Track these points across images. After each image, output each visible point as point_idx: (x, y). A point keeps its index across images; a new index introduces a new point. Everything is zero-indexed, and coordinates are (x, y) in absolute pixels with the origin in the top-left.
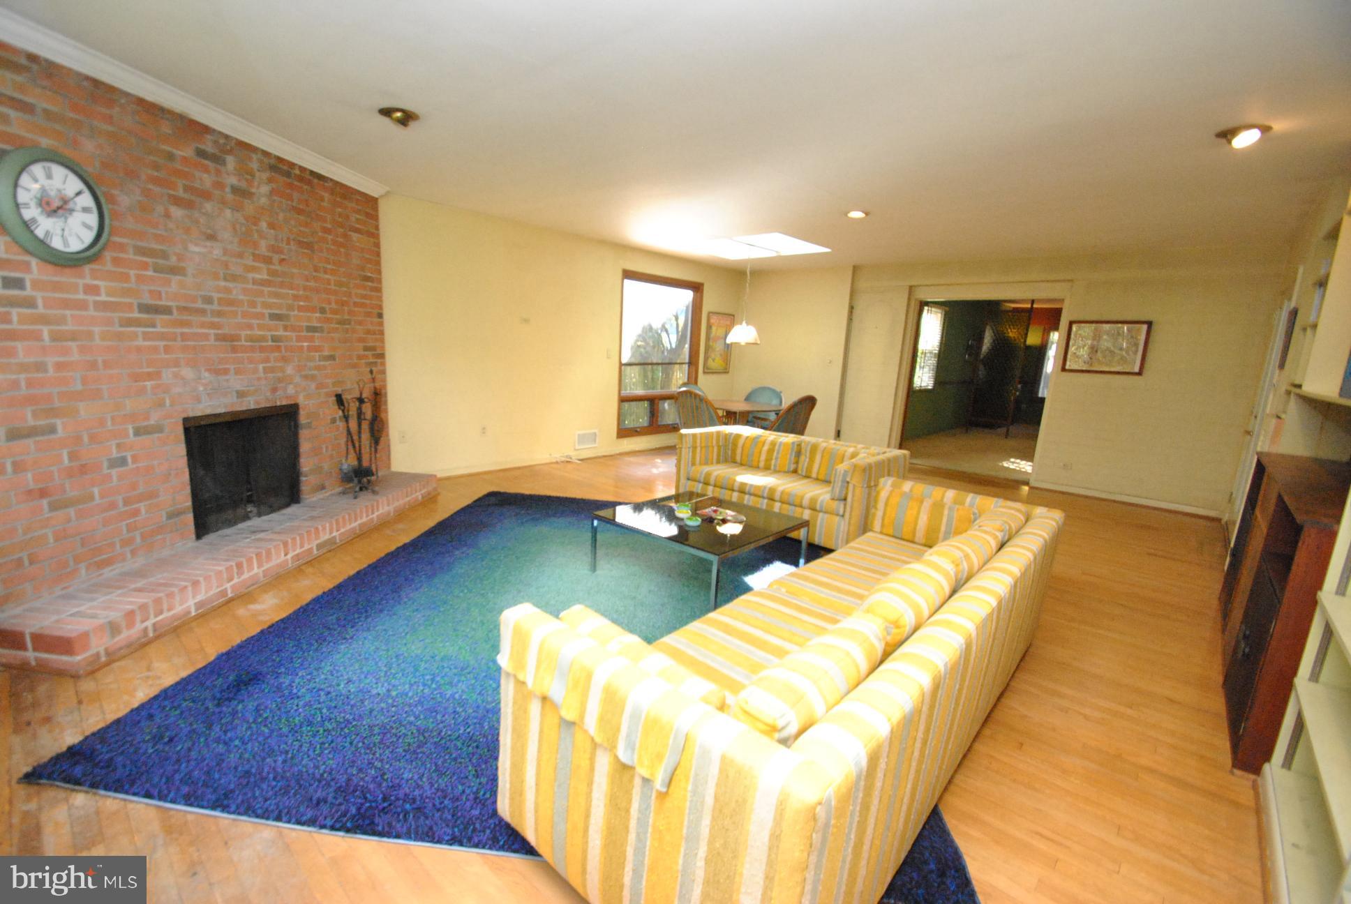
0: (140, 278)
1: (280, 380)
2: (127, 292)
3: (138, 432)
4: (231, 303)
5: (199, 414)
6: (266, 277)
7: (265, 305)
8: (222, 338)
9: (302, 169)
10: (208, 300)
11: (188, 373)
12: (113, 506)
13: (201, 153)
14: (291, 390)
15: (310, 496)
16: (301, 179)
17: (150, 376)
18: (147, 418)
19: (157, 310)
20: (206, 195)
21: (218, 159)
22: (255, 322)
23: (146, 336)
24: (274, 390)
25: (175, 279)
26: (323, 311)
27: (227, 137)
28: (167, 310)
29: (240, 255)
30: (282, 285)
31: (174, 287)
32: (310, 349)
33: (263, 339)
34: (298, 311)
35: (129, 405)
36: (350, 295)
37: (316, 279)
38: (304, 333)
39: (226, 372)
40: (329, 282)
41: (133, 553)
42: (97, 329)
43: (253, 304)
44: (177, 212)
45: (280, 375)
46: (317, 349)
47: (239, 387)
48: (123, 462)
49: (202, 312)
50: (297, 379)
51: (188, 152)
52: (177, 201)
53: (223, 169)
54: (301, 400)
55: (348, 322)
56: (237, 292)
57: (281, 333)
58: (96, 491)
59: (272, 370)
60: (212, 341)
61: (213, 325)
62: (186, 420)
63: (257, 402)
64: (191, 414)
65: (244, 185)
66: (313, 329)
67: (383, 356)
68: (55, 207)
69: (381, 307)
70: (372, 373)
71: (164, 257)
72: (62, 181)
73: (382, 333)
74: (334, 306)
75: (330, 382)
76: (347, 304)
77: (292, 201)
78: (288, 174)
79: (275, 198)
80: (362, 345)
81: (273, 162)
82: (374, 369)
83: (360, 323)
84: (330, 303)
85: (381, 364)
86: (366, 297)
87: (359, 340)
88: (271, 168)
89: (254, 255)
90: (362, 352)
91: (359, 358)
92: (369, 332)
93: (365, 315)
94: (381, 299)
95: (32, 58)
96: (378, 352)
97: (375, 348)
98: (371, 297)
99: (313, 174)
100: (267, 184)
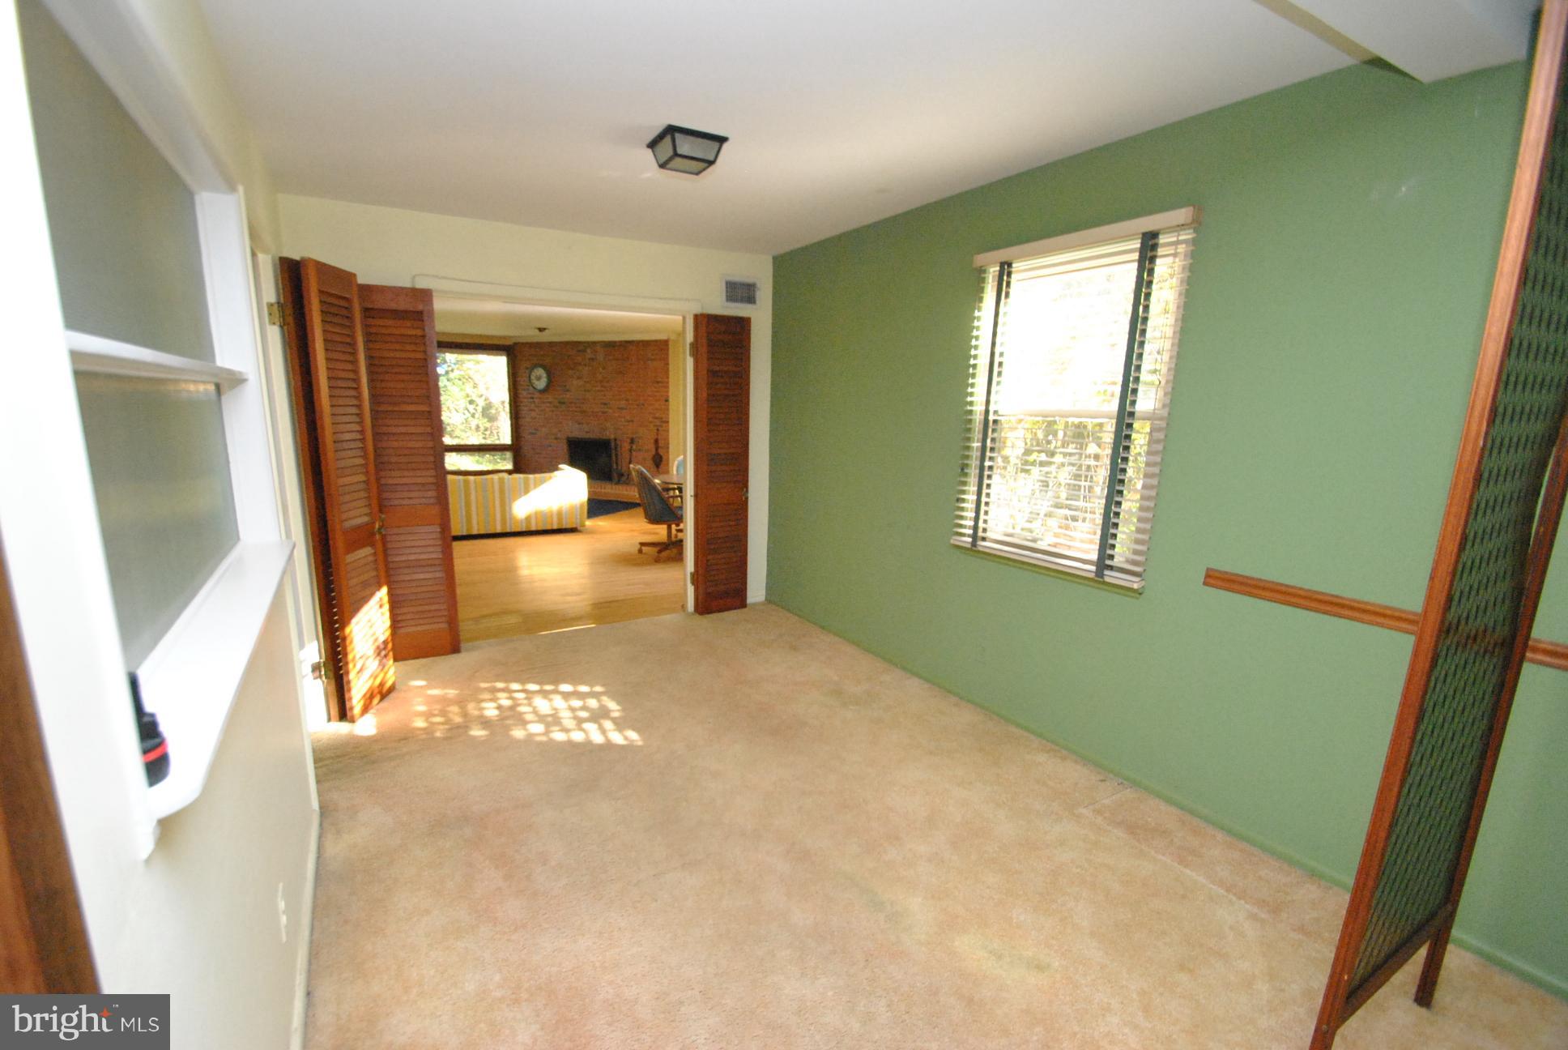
0: (559, 394)
1: (603, 429)
2: (555, 398)
3: (554, 439)
4: (586, 399)
5: (572, 436)
6: (600, 389)
7: (598, 399)
8: (583, 412)
10: (578, 399)
11: (570, 423)
12: (547, 458)
13: (579, 351)
14: (608, 433)
16: (621, 346)
17: (559, 423)
18: (556, 434)
19: (563, 403)
20: (579, 364)
21: (585, 351)
22: (594, 406)
23: (559, 411)
24: (600, 432)
25: (568, 393)
26: (627, 400)
27: (588, 342)
28: (566, 403)
29: (590, 382)
30: (607, 391)
31: (567, 396)
32: (618, 416)
33: (598, 412)
34: (614, 401)
35: (555, 430)
36: (645, 391)
37: (624, 387)
38: (616, 410)
39: (583, 424)
40: (631, 387)
42: (547, 409)
43: (594, 399)
44: (570, 372)
45: (603, 426)
46: (624, 417)
47: (585, 430)
48: (550, 446)
49: (576, 403)
50: (612, 429)
51: (575, 352)
52: (571, 369)
53: (586, 353)
54: (613, 438)
55: (644, 405)
56: (588, 395)
57: (606, 410)
58: (543, 452)
59: (600, 425)
60: (578, 413)
61: (580, 408)
62: (566, 437)
63: (593, 437)
64: (569, 436)
65: (593, 356)
66: (622, 409)
67: (668, 422)
68: (539, 378)
69: (668, 396)
70: (658, 430)
71: (565, 386)
72: (540, 372)
73: (668, 410)
74: (634, 397)
75: (631, 432)
76: (643, 396)
77: (615, 356)
78: (613, 346)
79: (606, 357)
80: (651, 416)
81: (607, 343)
82: (660, 429)
83: (649, 405)
84: (632, 396)
85: (665, 426)
86: (656, 392)
87: (649, 414)
88: (605, 346)
89: (595, 381)
90: (651, 420)
91: (649, 422)
92: (657, 410)
93: (655, 401)
94: (668, 392)
96: (663, 420)
97: (662, 418)
98: (660, 391)
99: (626, 342)
100: (603, 353)
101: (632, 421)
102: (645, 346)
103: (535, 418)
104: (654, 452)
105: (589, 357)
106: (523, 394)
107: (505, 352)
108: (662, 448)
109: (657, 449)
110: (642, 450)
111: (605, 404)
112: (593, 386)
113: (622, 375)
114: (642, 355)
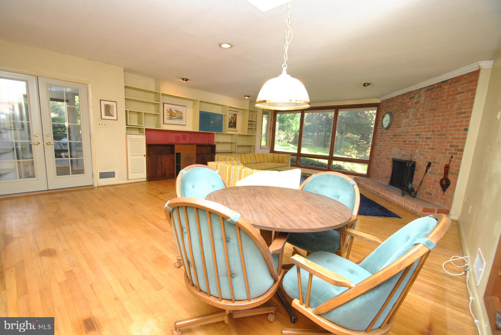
0: (395, 130)
1: (413, 154)
2: (392, 133)
3: (387, 159)
4: (407, 132)
7: (415, 132)
8: (404, 141)
9: (437, 84)
10: (403, 132)
11: (396, 149)
12: (381, 170)
13: (410, 98)
14: (415, 157)
16: (438, 87)
17: (391, 149)
18: (388, 156)
20: (409, 108)
21: (414, 97)
22: (411, 137)
23: (392, 141)
24: (411, 156)
25: (399, 129)
26: (433, 131)
27: (417, 90)
28: (396, 136)
29: (412, 120)
30: (421, 125)
31: (398, 131)
32: (425, 145)
33: (412, 141)
34: (424, 132)
35: (387, 154)
36: (448, 123)
37: (433, 120)
38: (424, 140)
39: (402, 149)
40: (439, 120)
41: (381, 180)
42: (387, 140)
43: (412, 132)
44: (403, 114)
45: (414, 152)
46: (428, 145)
47: (403, 154)
48: (384, 163)
49: (402, 135)
50: (418, 154)
51: (408, 99)
52: (404, 112)
53: (414, 99)
55: (445, 135)
56: (409, 129)
57: (417, 140)
58: (381, 166)
59: (412, 150)
60: (402, 142)
61: (403, 138)
62: (393, 159)
63: (406, 158)
64: (394, 157)
65: (418, 100)
66: (428, 138)
67: (462, 150)
68: (386, 121)
69: (468, 125)
70: (452, 157)
71: (398, 124)
72: (388, 116)
73: (465, 138)
74: (439, 129)
75: (429, 157)
76: (446, 127)
77: (432, 96)
78: (432, 89)
79: (426, 99)
80: (449, 145)
81: (428, 88)
82: (454, 156)
83: (450, 134)
84: (437, 128)
85: (460, 154)
86: (458, 122)
87: (447, 142)
88: (427, 90)
89: (416, 118)
90: (448, 147)
91: (446, 150)
92: (455, 138)
93: (455, 130)
94: (468, 121)
95: (391, 98)
96: (459, 148)
97: (457, 146)
98: (462, 122)
99: (442, 82)
100: (424, 96)
101: (433, 149)
102: (456, 82)
103: (381, 145)
104: (443, 176)
105: (416, 101)
106: (378, 132)
107: (377, 108)
108: (452, 174)
110: (436, 173)
111: (417, 135)
112: (413, 123)
113: (433, 111)
114: (452, 91)
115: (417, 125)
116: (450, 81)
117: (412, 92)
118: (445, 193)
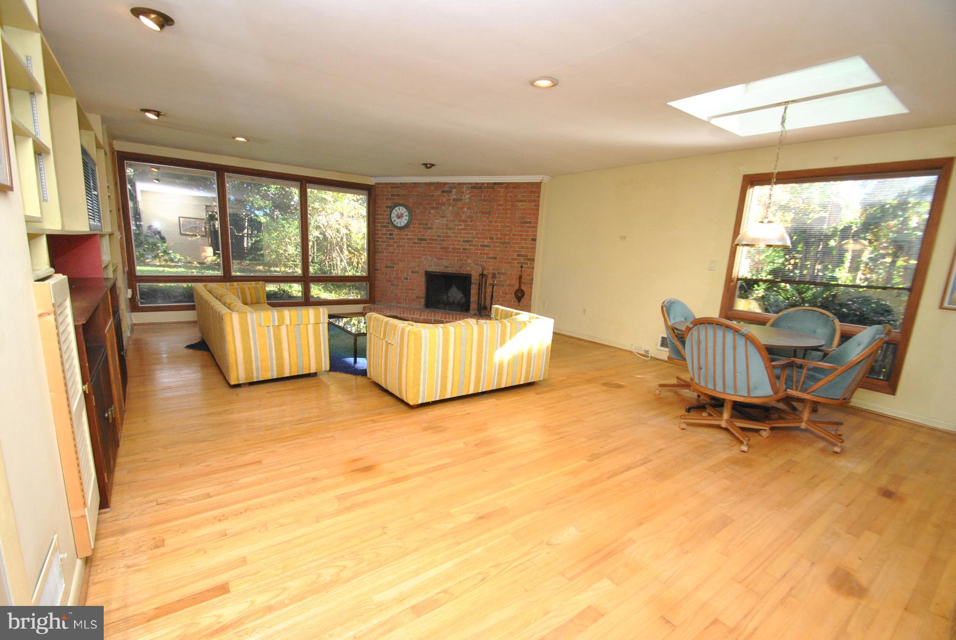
0: (419, 231)
1: (464, 264)
2: (415, 235)
3: (412, 272)
4: (447, 237)
5: (430, 270)
6: (463, 227)
7: (461, 237)
8: (443, 248)
9: (488, 183)
10: (439, 236)
11: (429, 258)
12: (403, 289)
13: (443, 192)
14: (468, 268)
15: (472, 312)
16: (488, 188)
17: (418, 258)
18: (415, 269)
19: (422, 240)
20: (443, 204)
21: (449, 192)
22: (456, 243)
23: (418, 247)
24: (461, 267)
25: (429, 231)
26: (491, 238)
27: (454, 183)
28: (426, 240)
29: (453, 221)
30: (470, 229)
31: (428, 233)
32: (481, 253)
33: (459, 249)
34: (478, 239)
35: (411, 265)
36: (511, 231)
37: (489, 226)
38: (479, 247)
39: (443, 259)
40: (498, 226)
41: (406, 303)
42: (406, 245)
43: (456, 237)
44: (433, 211)
45: (464, 262)
46: (487, 254)
47: (445, 265)
48: (407, 279)
49: (437, 240)
50: (473, 265)
51: (439, 193)
52: (433, 208)
53: (451, 194)
54: (473, 273)
55: (509, 243)
56: (450, 233)
57: (467, 247)
58: (400, 284)
59: (461, 260)
60: (439, 249)
61: (440, 244)
62: (426, 271)
63: (452, 271)
64: (427, 270)
65: (459, 197)
66: (485, 246)
67: (533, 260)
68: (399, 217)
69: (535, 236)
70: (522, 267)
71: (427, 224)
72: (402, 210)
73: (534, 248)
74: (499, 236)
75: (491, 268)
76: (509, 235)
77: (481, 197)
78: (481, 188)
79: (472, 198)
80: (516, 254)
81: (473, 185)
82: (524, 266)
83: (516, 243)
84: (497, 235)
85: (530, 264)
86: (523, 231)
87: (514, 251)
88: (472, 188)
89: (459, 220)
90: (516, 257)
91: (513, 259)
92: (523, 248)
93: (521, 239)
94: (536, 231)
95: (401, 184)
96: (529, 258)
97: (527, 256)
98: (527, 231)
99: (495, 184)
100: (469, 194)
101: (495, 258)
102: (515, 188)
103: (393, 253)
104: (517, 287)
105: (454, 197)
106: (381, 231)
107: (366, 192)
108: (525, 283)
109: (520, 283)
110: (504, 285)
111: (467, 241)
112: (456, 225)
113: (488, 215)
114: (510, 197)
115: (464, 229)
116: (505, 185)
117: (446, 184)
118: (520, 304)
